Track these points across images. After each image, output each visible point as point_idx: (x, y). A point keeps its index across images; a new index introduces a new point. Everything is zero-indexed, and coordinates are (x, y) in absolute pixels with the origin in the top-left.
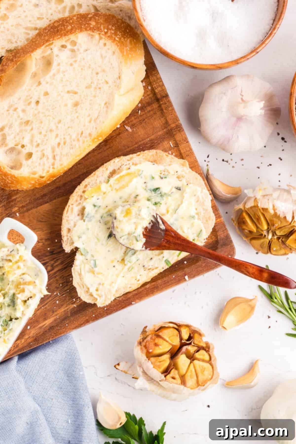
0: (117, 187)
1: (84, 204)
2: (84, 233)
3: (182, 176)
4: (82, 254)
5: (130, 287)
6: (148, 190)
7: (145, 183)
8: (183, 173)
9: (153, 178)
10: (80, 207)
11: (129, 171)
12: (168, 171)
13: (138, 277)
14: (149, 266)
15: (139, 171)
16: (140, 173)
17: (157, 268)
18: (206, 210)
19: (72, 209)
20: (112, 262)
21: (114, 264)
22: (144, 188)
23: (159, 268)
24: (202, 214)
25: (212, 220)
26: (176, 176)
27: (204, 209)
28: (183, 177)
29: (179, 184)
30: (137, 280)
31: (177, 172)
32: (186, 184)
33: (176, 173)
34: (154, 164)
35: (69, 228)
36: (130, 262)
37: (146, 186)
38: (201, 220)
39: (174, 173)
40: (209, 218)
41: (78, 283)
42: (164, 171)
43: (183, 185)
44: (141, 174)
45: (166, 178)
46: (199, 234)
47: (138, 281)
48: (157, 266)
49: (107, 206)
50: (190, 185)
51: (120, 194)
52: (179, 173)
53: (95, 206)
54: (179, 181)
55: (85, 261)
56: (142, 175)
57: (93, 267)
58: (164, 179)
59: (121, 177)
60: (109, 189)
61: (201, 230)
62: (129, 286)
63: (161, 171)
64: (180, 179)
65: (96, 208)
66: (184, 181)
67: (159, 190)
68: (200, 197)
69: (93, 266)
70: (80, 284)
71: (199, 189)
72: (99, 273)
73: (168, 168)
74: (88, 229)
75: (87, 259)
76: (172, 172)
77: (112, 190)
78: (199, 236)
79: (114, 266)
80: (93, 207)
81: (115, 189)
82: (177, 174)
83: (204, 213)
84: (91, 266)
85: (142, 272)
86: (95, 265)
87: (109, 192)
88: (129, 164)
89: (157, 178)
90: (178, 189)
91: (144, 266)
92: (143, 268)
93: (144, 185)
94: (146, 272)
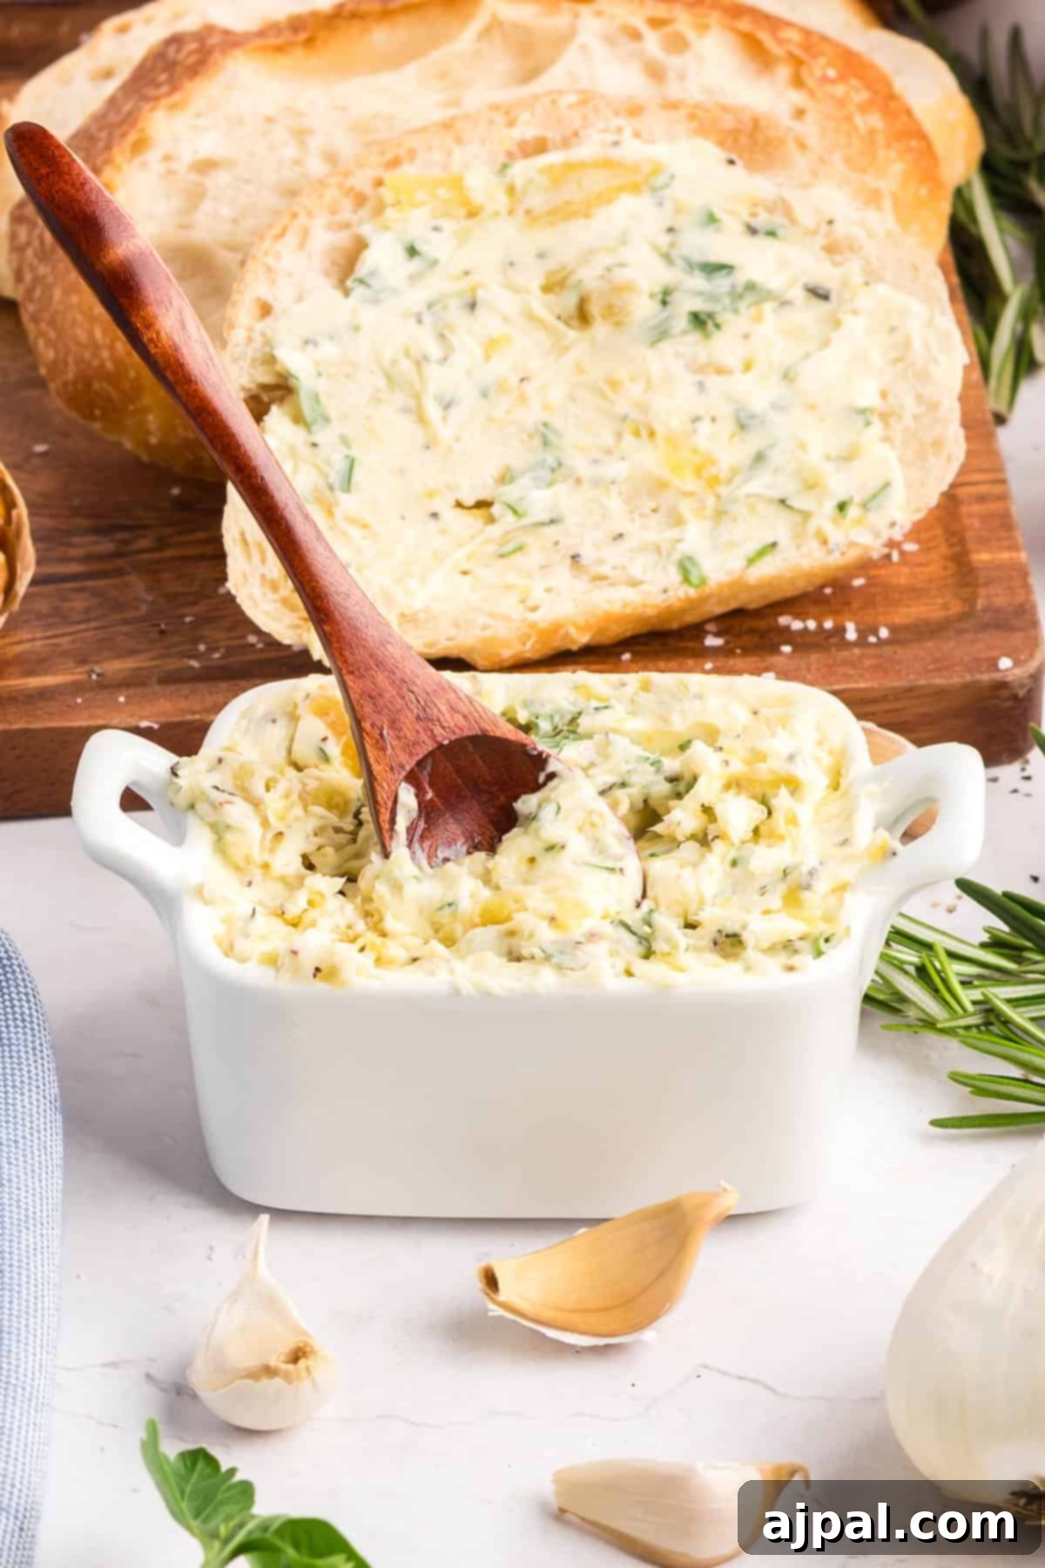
0: (536, 201)
1: (366, 230)
2: (331, 338)
3: (851, 248)
4: (298, 419)
5: (484, 628)
6: (678, 262)
7: (671, 229)
8: (860, 233)
9: (711, 219)
10: (342, 239)
11: (612, 152)
12: (788, 211)
13: (538, 594)
14: (600, 561)
15: (657, 169)
16: (660, 180)
17: (634, 583)
18: (933, 406)
19: (305, 233)
20: (431, 495)
21: (436, 505)
22: (656, 248)
23: (644, 588)
24: (908, 420)
25: (949, 459)
26: (820, 241)
27: (919, 398)
28: (853, 247)
29: (825, 274)
30: (530, 603)
31: (830, 222)
32: (859, 279)
33: (824, 228)
34: (731, 162)
35: (270, 300)
36: (515, 512)
37: (672, 245)
38: (893, 447)
39: (819, 225)
40: (937, 444)
41: (243, 535)
42: (770, 209)
43: (845, 283)
44: (666, 186)
45: (772, 234)
46: (874, 496)
47: (535, 609)
48: (636, 570)
49: (467, 273)
50: (881, 289)
51: (545, 238)
52: (840, 229)
53: (412, 251)
54: (828, 264)
55: (305, 451)
56: (667, 192)
57: (336, 486)
58: (762, 242)
59: (570, 167)
60: (502, 201)
61: (887, 485)
62: (481, 620)
63: (755, 205)
64: (838, 258)
65: (416, 264)
66: (854, 269)
67: (729, 272)
68: (917, 345)
69: (334, 478)
70: (249, 538)
71: (917, 308)
72: (352, 521)
73: (792, 196)
74: (357, 328)
75: (314, 445)
76: (807, 220)
77: (511, 212)
78: (873, 505)
79: (435, 515)
80: (401, 253)
81: (528, 212)
82: (828, 234)
83: (916, 417)
84: (326, 476)
85: (563, 576)
86: (347, 483)
87: (497, 214)
88: (619, 130)
89: (732, 225)
90: (819, 294)
91: (575, 557)
92: (568, 561)
93: (664, 240)
94: (580, 585)
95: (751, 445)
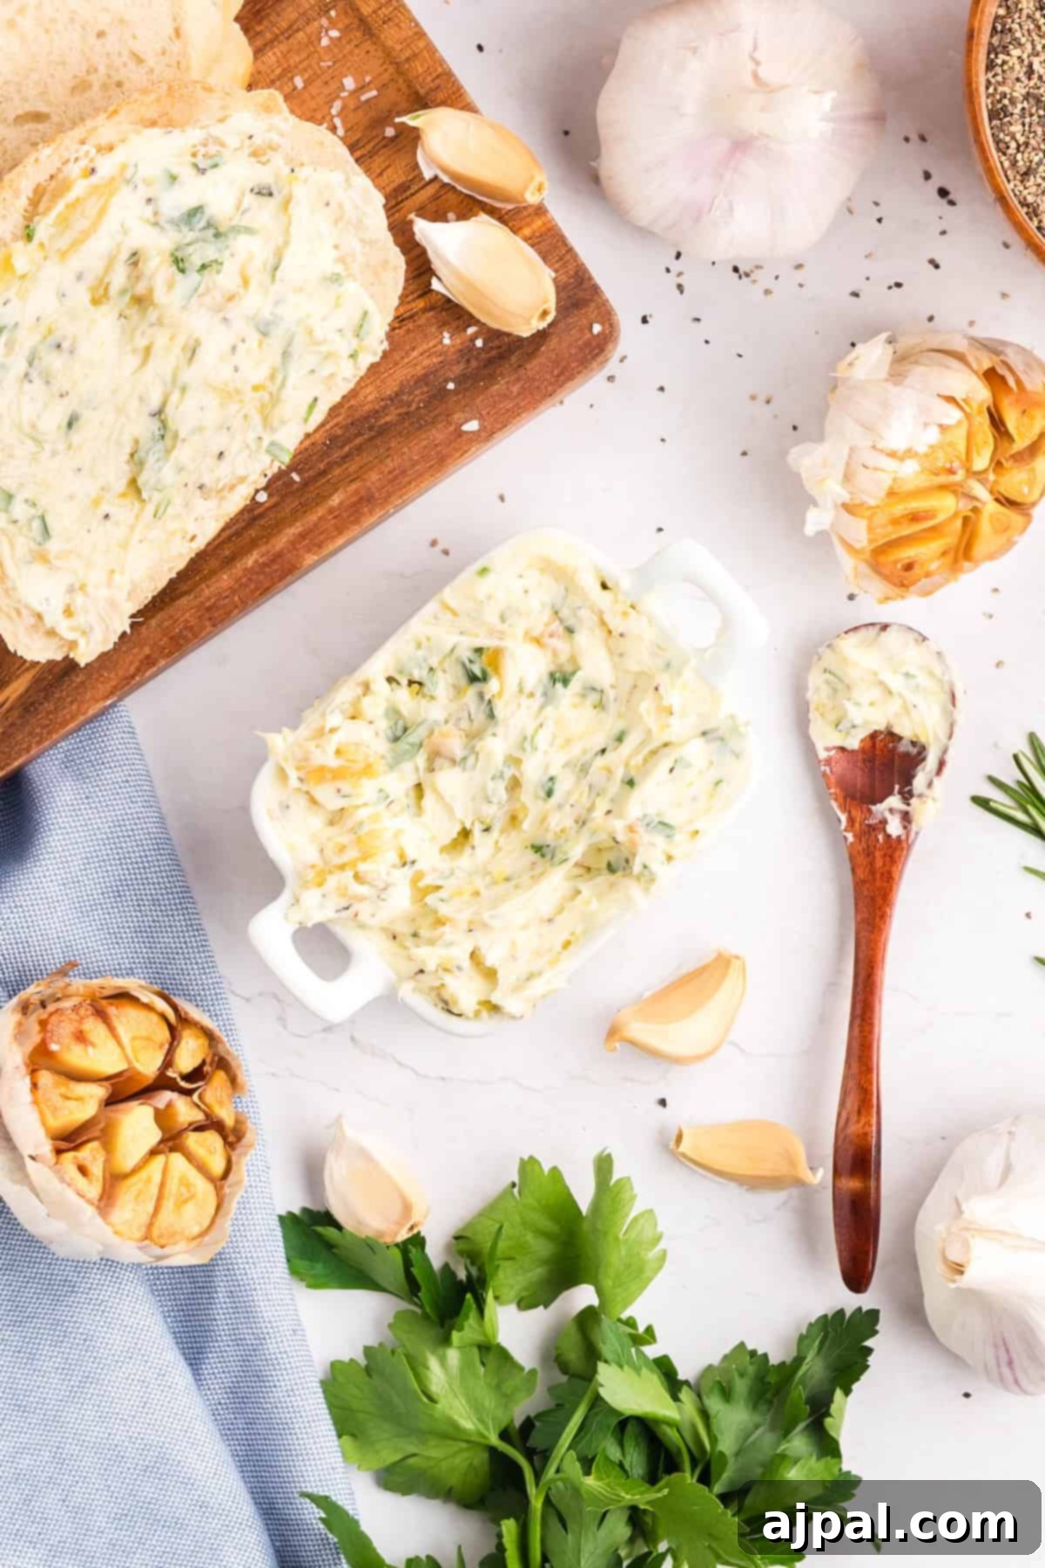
0: (62, 242)
3: (271, 148)
6: (167, 226)
7: (149, 200)
8: (275, 138)
9: (173, 178)
11: (94, 179)
12: (218, 142)
13: (191, 528)
14: (218, 480)
15: (125, 166)
16: (129, 173)
17: (243, 480)
18: (374, 245)
20: (96, 502)
21: (105, 508)
22: (148, 221)
23: (250, 479)
24: (359, 258)
25: (396, 270)
26: (247, 152)
27: (362, 241)
28: (274, 148)
29: (264, 176)
30: (188, 536)
31: (251, 137)
32: (287, 170)
33: (247, 142)
34: (169, 132)
36: (156, 489)
37: (156, 213)
38: (357, 281)
39: (242, 142)
40: (386, 262)
42: (205, 145)
43: (276, 175)
44: (135, 173)
45: (215, 166)
46: (361, 324)
47: (194, 540)
48: (242, 472)
49: (38, 320)
50: (303, 173)
51: (76, 262)
52: (257, 141)
54: (259, 166)
55: (12, 529)
56: (136, 177)
57: (41, 540)
58: (211, 174)
59: (72, 206)
60: (38, 257)
61: (365, 314)
62: (165, 567)
63: (193, 147)
64: (264, 159)
66: (279, 163)
67: (203, 213)
68: (347, 205)
69: (38, 538)
71: (336, 177)
72: (63, 557)
73: (218, 130)
75: (15, 521)
76: (233, 142)
77: (47, 259)
78: (363, 332)
79: (107, 516)
81: (58, 252)
82: (250, 146)
83: (364, 255)
84: (32, 540)
85: (200, 506)
86: (47, 533)
87: (38, 268)
88: (87, 152)
89: (187, 173)
90: (265, 192)
91: (201, 487)
92: (198, 492)
93: (148, 211)
94: (212, 503)
95: (275, 344)
